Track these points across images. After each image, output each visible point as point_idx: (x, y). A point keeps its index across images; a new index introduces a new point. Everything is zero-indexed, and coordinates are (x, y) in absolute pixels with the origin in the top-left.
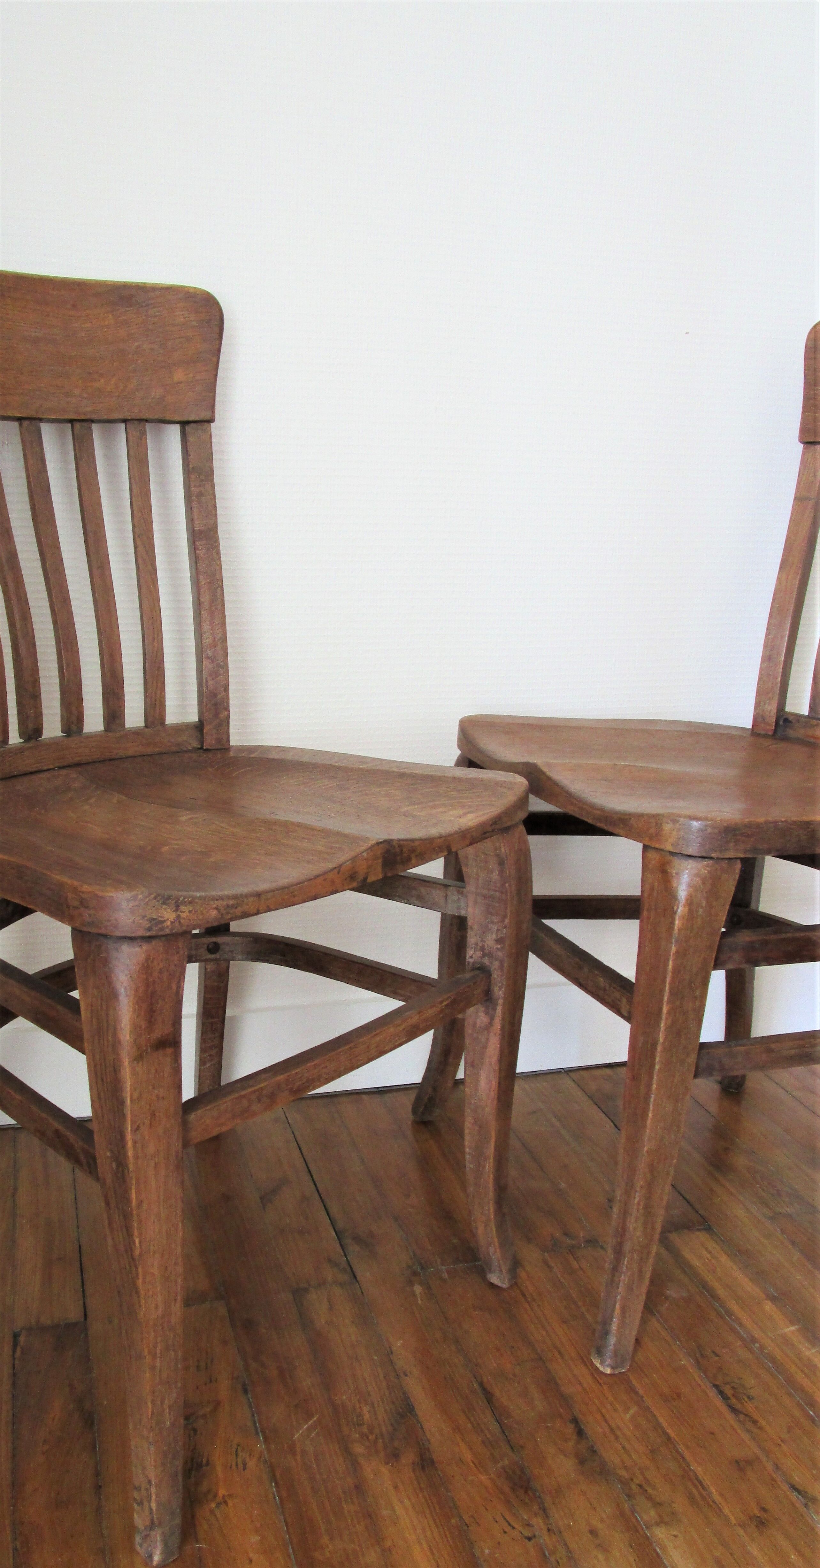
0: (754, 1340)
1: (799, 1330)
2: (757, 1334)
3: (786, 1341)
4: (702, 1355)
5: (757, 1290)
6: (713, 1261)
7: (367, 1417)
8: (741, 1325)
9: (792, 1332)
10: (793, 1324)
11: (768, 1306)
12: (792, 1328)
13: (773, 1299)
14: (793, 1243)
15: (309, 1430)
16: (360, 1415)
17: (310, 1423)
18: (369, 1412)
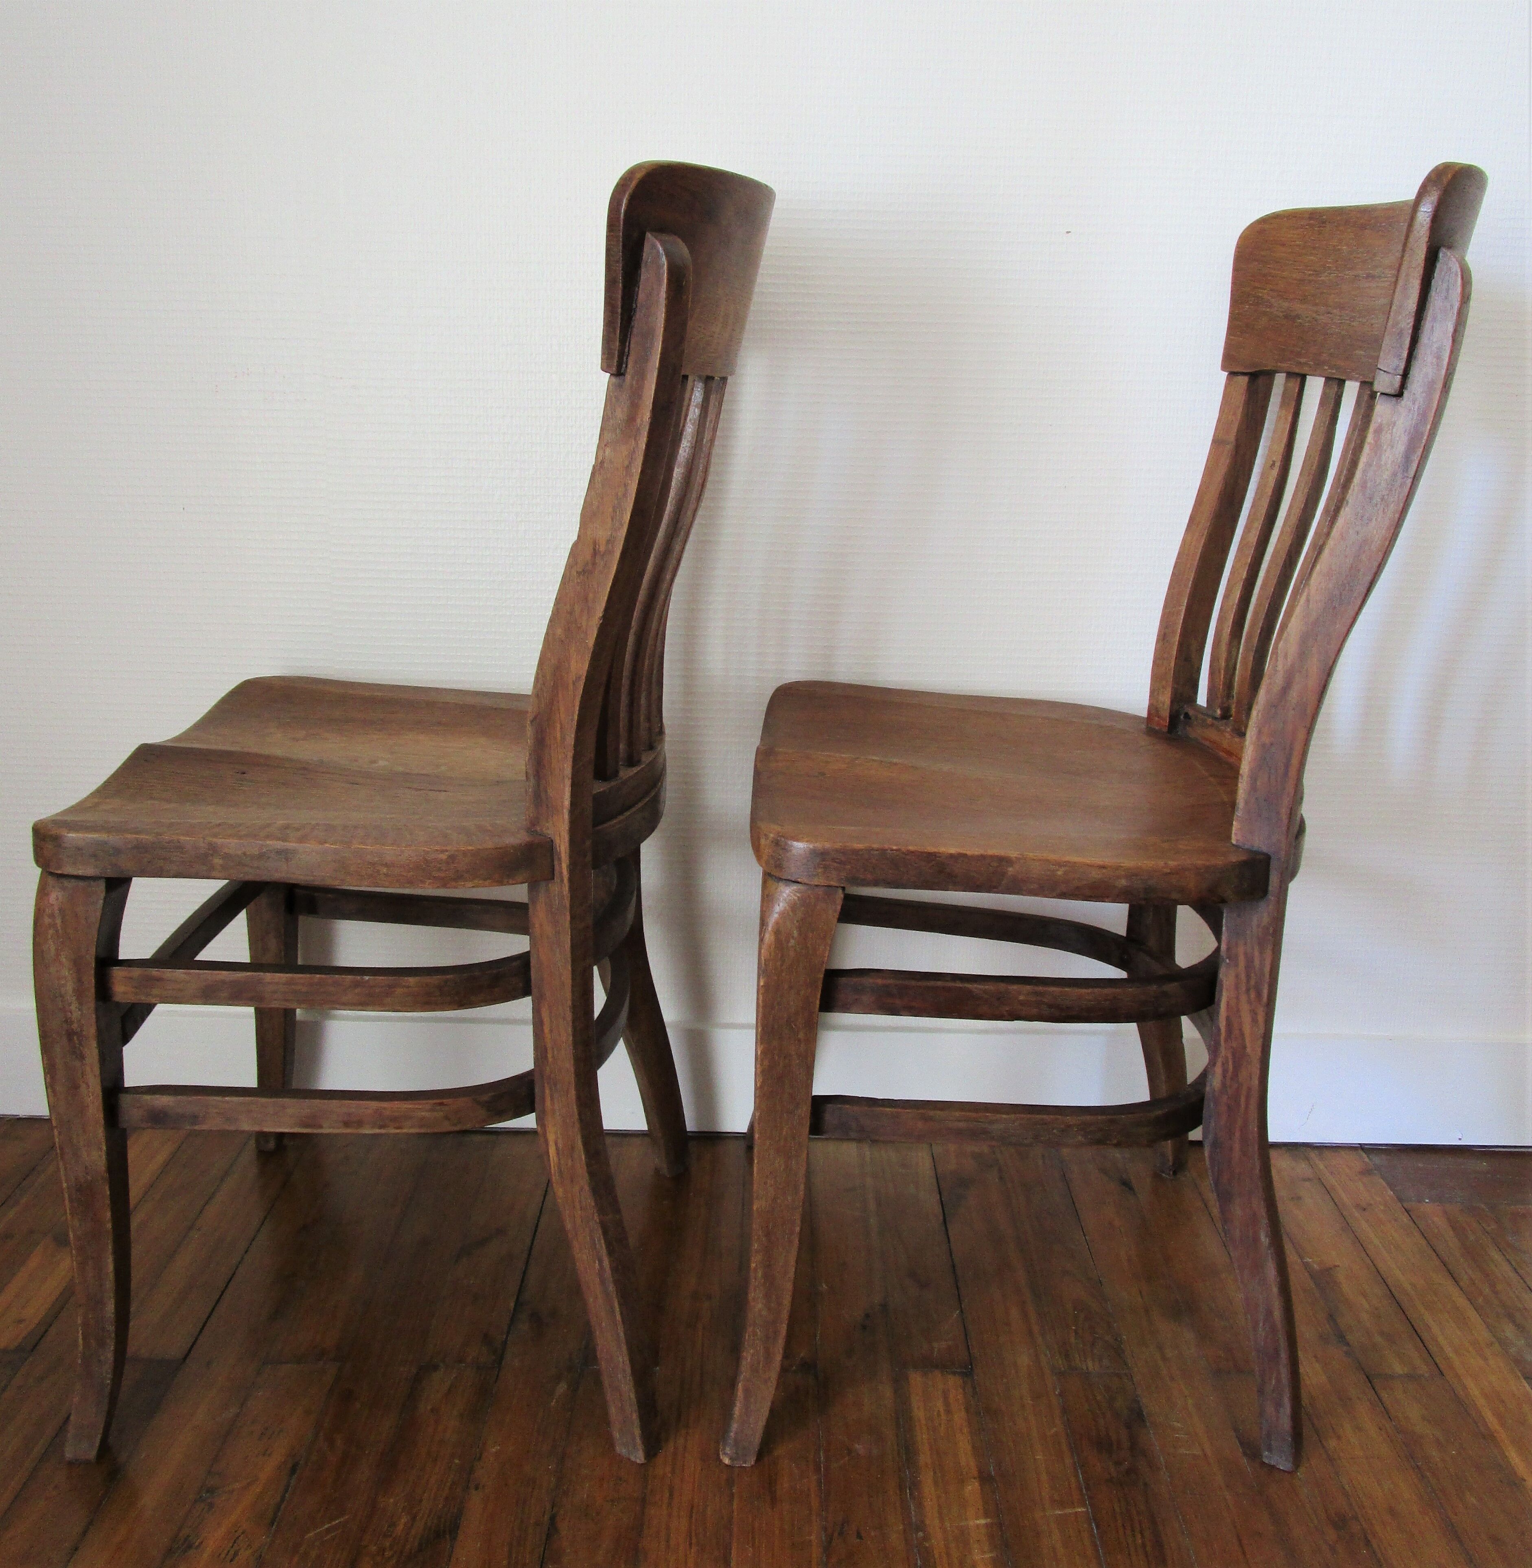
0: (921, 1526)
1: (987, 1525)
2: (932, 1521)
3: (962, 1537)
4: (841, 1534)
5: (972, 1463)
6: (943, 1417)
7: (400, 1527)
8: (920, 1505)
9: (978, 1526)
10: (986, 1515)
11: (972, 1488)
12: (982, 1521)
13: (984, 1478)
14: (1065, 1410)
15: (328, 1531)
16: (393, 1525)
17: (334, 1523)
18: (405, 1524)
